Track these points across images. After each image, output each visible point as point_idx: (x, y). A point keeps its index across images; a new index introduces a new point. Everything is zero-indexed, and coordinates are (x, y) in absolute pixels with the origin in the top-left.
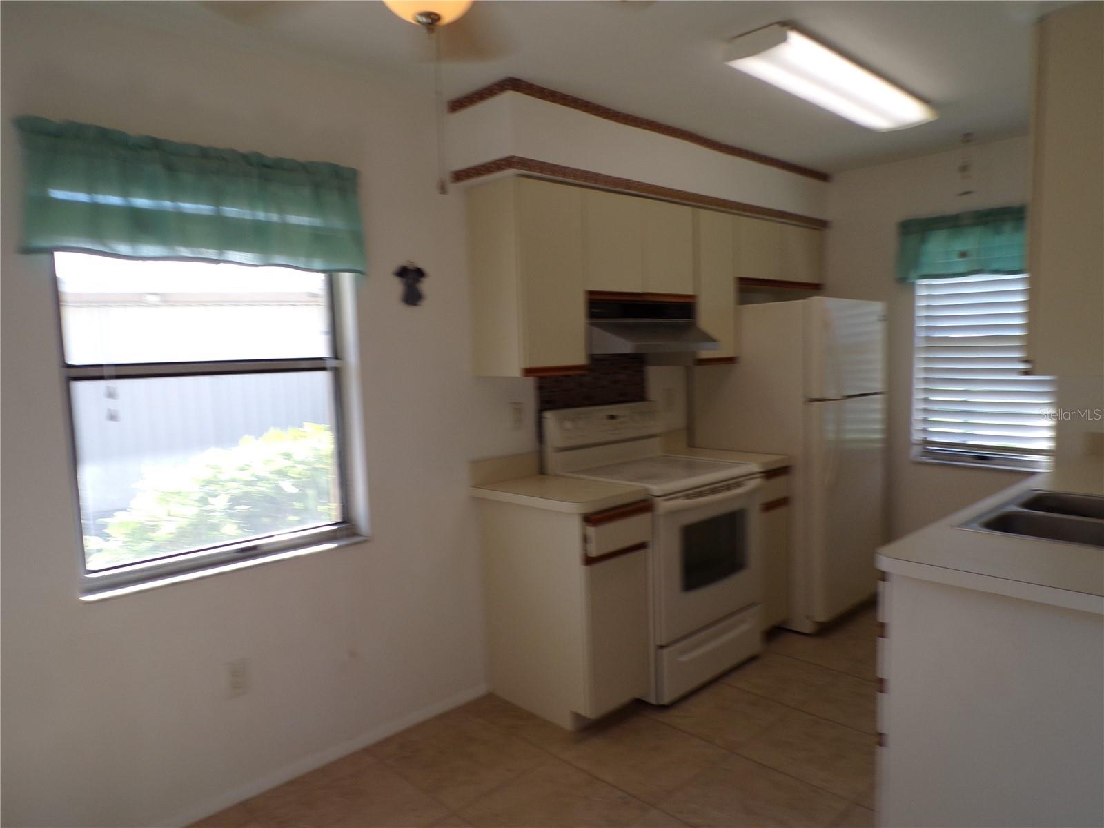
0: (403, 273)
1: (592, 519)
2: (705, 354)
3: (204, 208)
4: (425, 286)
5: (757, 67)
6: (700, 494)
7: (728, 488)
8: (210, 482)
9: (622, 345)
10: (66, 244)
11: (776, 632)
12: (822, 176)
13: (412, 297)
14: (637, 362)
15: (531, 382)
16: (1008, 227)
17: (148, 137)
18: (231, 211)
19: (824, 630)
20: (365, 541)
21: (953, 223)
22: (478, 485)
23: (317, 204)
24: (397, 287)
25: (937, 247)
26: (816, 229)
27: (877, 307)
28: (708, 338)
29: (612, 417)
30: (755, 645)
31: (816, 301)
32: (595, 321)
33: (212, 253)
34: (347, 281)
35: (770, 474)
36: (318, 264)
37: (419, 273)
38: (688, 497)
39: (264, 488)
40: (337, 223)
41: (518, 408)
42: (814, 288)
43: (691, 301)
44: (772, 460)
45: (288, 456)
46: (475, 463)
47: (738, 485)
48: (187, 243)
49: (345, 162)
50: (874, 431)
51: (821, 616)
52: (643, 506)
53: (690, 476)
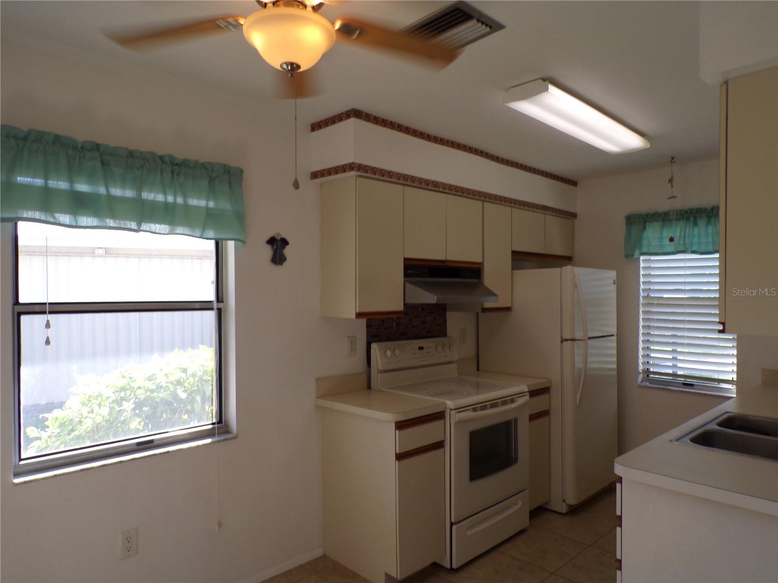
0: (272, 241)
1: (401, 426)
2: (487, 305)
3: (129, 193)
4: (287, 251)
5: (527, 107)
6: (484, 408)
7: (504, 403)
8: (123, 389)
9: (429, 298)
10: (25, 215)
11: (538, 512)
12: (573, 183)
13: (278, 259)
14: (440, 309)
15: (363, 322)
16: (702, 222)
17: (92, 142)
18: (148, 196)
19: (574, 510)
20: (235, 437)
21: (664, 218)
22: (321, 397)
23: (211, 192)
24: (268, 251)
25: (652, 234)
26: (567, 218)
27: (613, 274)
28: (492, 294)
29: (421, 348)
30: (525, 522)
31: (568, 269)
32: (408, 279)
33: (134, 225)
34: (231, 247)
35: (533, 393)
36: (211, 233)
37: (285, 242)
38: (475, 410)
39: (162, 394)
40: (226, 205)
41: (352, 341)
42: (567, 260)
43: (479, 266)
44: (536, 383)
45: (185, 371)
46: (318, 380)
47: (512, 401)
48: (113, 217)
49: (234, 163)
50: (612, 363)
51: (572, 500)
52: (439, 416)
53: (478, 394)
